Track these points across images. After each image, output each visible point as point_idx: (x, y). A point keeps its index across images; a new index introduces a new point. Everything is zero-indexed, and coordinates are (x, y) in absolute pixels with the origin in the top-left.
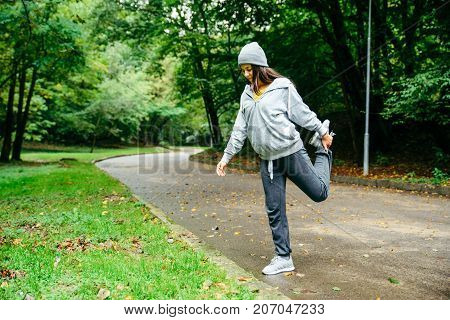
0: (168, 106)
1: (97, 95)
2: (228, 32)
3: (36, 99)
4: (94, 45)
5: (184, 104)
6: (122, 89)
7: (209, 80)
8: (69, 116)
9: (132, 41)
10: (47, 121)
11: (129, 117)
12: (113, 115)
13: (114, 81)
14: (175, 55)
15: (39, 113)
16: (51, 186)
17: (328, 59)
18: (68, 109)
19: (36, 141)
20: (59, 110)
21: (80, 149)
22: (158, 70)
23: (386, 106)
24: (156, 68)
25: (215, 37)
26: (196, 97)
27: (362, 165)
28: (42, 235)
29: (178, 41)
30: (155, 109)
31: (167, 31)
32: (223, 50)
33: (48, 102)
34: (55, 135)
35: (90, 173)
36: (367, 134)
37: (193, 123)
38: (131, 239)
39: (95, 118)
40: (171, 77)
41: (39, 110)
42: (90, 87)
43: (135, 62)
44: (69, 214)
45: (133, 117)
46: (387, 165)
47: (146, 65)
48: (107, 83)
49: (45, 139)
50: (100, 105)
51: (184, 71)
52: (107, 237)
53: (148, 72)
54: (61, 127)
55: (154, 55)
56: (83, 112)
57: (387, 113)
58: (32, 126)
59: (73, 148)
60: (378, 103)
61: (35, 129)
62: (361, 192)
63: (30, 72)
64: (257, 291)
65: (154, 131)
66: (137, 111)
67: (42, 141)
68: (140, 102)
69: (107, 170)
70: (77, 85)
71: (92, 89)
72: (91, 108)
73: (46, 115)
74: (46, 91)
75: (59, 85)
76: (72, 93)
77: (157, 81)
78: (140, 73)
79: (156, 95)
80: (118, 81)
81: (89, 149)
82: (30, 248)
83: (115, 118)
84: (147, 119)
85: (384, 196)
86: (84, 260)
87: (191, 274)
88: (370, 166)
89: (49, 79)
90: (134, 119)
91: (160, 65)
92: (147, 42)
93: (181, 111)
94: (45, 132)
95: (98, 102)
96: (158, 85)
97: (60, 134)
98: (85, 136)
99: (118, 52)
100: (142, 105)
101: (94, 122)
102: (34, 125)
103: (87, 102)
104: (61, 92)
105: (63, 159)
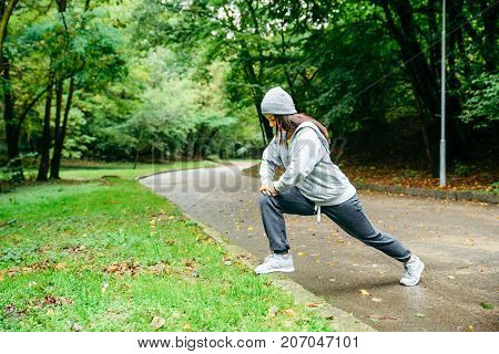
0: (217, 115)
2: (282, 33)
3: (74, 112)
4: (134, 51)
5: (235, 113)
6: (166, 99)
7: (262, 85)
8: (109, 130)
9: (175, 45)
10: (85, 136)
11: (174, 129)
12: (157, 127)
13: (157, 89)
14: (224, 59)
15: (78, 128)
16: (93, 205)
17: (395, 57)
18: (109, 123)
19: (76, 159)
20: (98, 124)
21: (123, 165)
22: (205, 77)
23: (466, 108)
24: (203, 74)
25: (267, 38)
26: (247, 104)
27: (438, 176)
28: (86, 259)
29: (227, 43)
30: (203, 119)
31: (214, 33)
32: (276, 53)
33: (87, 115)
34: (95, 151)
35: (134, 191)
36: (443, 140)
37: (245, 133)
38: (184, 261)
39: (137, 132)
40: (219, 84)
41: (77, 124)
42: (131, 98)
43: (180, 69)
44: (114, 235)
45: (178, 128)
46: (466, 175)
47: (192, 72)
49: (85, 155)
50: (142, 116)
51: (233, 76)
52: (158, 260)
53: (194, 79)
54: (100, 142)
55: (200, 60)
56: (124, 125)
57: (467, 116)
58: (69, 142)
59: (114, 164)
60: (455, 105)
61: (74, 145)
62: (438, 206)
63: (67, 82)
64: (331, 318)
65: (202, 144)
66: (183, 122)
67: (82, 158)
68: (185, 112)
70: (117, 95)
71: (134, 99)
72: (133, 120)
73: (85, 130)
74: (84, 103)
75: (98, 96)
76: (111, 105)
77: (205, 89)
78: (185, 80)
79: (203, 104)
80: (162, 90)
81: (131, 165)
82: (75, 272)
83: (159, 131)
84: (195, 130)
85: (467, 210)
86: (135, 285)
87: (254, 299)
88: (447, 177)
89: (87, 90)
90: (180, 131)
91: (207, 71)
92: (191, 46)
93: (231, 121)
94: (84, 148)
95: (140, 113)
96: (205, 93)
97: (101, 150)
98: (127, 151)
99: (161, 58)
100: (188, 116)
101: (137, 136)
102: (72, 141)
103: (129, 113)
104: (100, 104)
105: (105, 177)
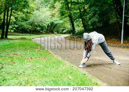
0: (57, 20)
1: (32, 16)
3: (12, 17)
5: (63, 19)
6: (41, 14)
7: (71, 11)
8: (23, 23)
10: (15, 25)
11: (43, 24)
12: (38, 23)
13: (38, 11)
15: (13, 22)
16: (19, 46)
18: (22, 21)
19: (12, 32)
20: (19, 21)
21: (27, 35)
22: (53, 7)
26: (66, 17)
30: (52, 21)
33: (16, 18)
34: (18, 30)
36: (123, 30)
37: (66, 26)
40: (58, 10)
41: (13, 21)
42: (30, 13)
43: (46, 4)
45: (44, 23)
47: (49, 5)
49: (15, 31)
50: (33, 19)
51: (62, 8)
53: (50, 8)
54: (20, 27)
55: (52, 2)
56: (27, 22)
58: (10, 27)
59: (24, 34)
61: (11, 28)
65: (52, 29)
66: (46, 22)
67: (14, 32)
68: (47, 18)
69: (36, 41)
70: (26, 12)
71: (31, 14)
72: (31, 20)
73: (15, 23)
74: (15, 14)
75: (19, 12)
76: (24, 16)
77: (53, 11)
78: (47, 8)
79: (53, 16)
80: (39, 11)
81: (29, 35)
83: (38, 24)
84: (50, 24)
89: (16, 10)
90: (45, 24)
91: (54, 5)
93: (61, 22)
94: (15, 29)
95: (33, 18)
96: (53, 12)
97: (20, 29)
98: (28, 30)
99: (40, 1)
100: (48, 20)
101: (31, 26)
102: (11, 26)
103: (29, 18)
104: (20, 15)
105: (21, 38)
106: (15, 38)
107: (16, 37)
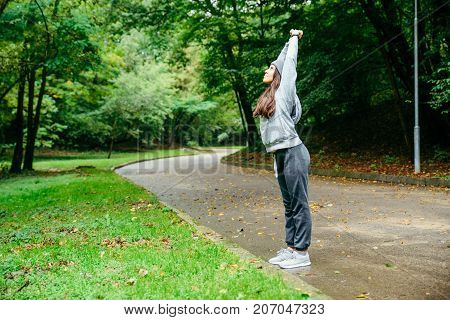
0: (195, 100)
1: (113, 91)
3: (47, 100)
4: (108, 35)
5: (214, 97)
6: (142, 84)
7: (240, 70)
8: (81, 117)
10: (58, 125)
11: (150, 116)
12: (132, 114)
13: (132, 73)
14: (200, 43)
15: (48, 116)
16: (75, 196)
18: (80, 109)
19: (47, 148)
20: (70, 110)
21: (96, 154)
22: (181, 59)
24: (179, 57)
26: (225, 90)
27: (413, 162)
30: (180, 104)
33: (58, 101)
34: (67, 140)
35: (112, 182)
36: (417, 127)
37: (225, 118)
39: (112, 118)
40: (197, 66)
41: (48, 112)
42: (104, 82)
43: (155, 52)
45: (155, 114)
47: (168, 55)
48: (123, 77)
49: (57, 145)
50: (117, 103)
51: (211, 60)
53: (171, 62)
54: (72, 130)
55: (176, 42)
56: (97, 112)
58: (41, 131)
59: (87, 154)
61: (45, 134)
63: (39, 72)
66: (160, 108)
67: (53, 147)
68: (162, 98)
69: (129, 177)
70: (90, 80)
71: (107, 84)
72: (107, 106)
73: (56, 118)
74: (55, 90)
75: (69, 82)
76: (84, 91)
77: (181, 72)
78: (161, 64)
80: (136, 74)
81: (106, 154)
83: (134, 118)
89: (58, 76)
90: (156, 118)
91: (183, 54)
92: (167, 28)
93: (210, 105)
94: (55, 136)
95: (114, 99)
96: (182, 76)
97: (72, 138)
98: (101, 139)
99: (135, 41)
100: (165, 101)
101: (111, 124)
102: (43, 129)
103: (101, 100)
104: (72, 90)
105: (80, 167)
106: (58, 167)
107: (63, 166)
